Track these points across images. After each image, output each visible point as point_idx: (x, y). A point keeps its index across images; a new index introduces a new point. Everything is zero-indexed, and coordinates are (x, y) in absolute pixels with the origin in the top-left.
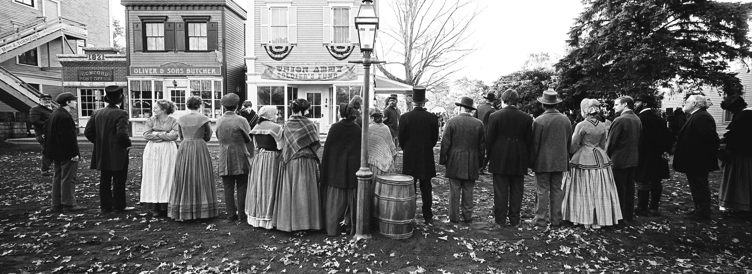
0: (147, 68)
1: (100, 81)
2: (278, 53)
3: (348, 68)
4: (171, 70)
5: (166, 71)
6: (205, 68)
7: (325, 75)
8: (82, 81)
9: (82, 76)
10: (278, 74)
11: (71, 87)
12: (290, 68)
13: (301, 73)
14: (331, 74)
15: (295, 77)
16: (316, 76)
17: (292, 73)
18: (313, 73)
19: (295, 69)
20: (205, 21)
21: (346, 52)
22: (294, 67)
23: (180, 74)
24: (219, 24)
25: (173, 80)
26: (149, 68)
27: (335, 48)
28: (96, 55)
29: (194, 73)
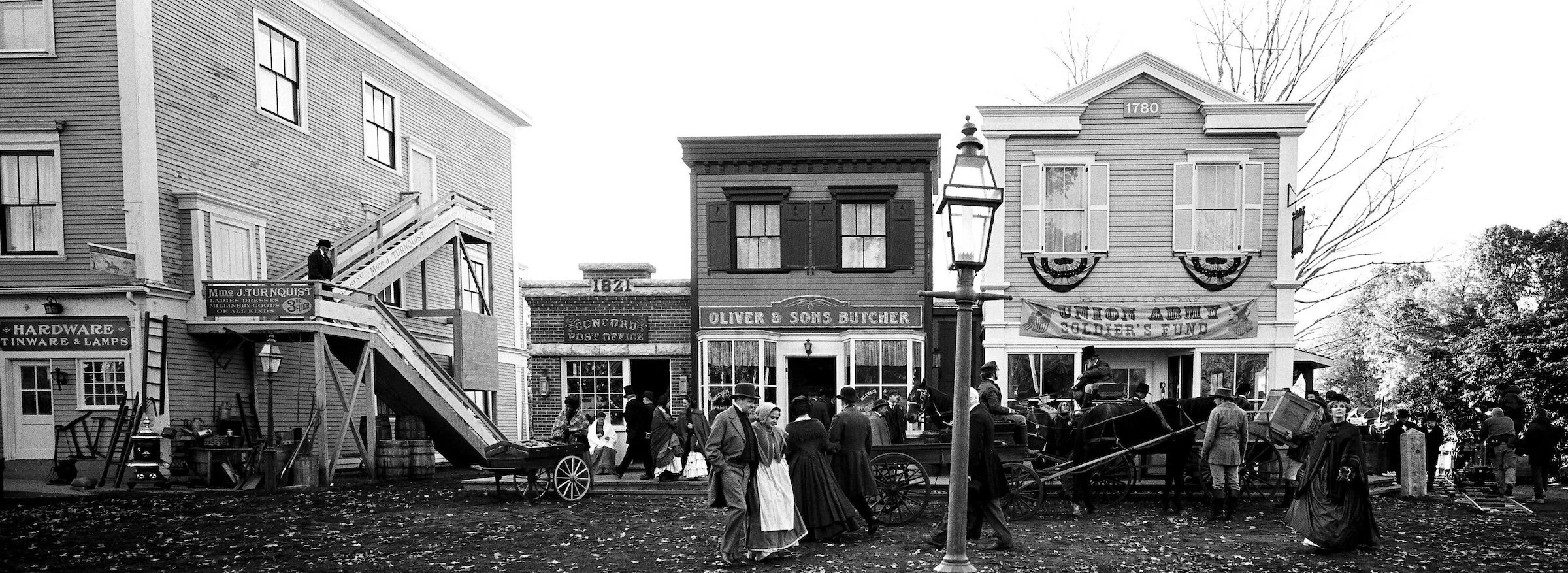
0: (739, 310)
1: (617, 341)
2: (1062, 274)
3: (1235, 309)
4: (798, 316)
5: (786, 318)
6: (883, 310)
7: (1178, 327)
8: (574, 341)
9: (574, 330)
10: (1062, 324)
11: (547, 357)
12: (1090, 312)
13: (1119, 321)
14: (1194, 324)
15: (1105, 332)
16: (1156, 329)
17: (1096, 322)
18: (1148, 322)
19: (1103, 313)
20: (884, 198)
21: (1230, 272)
22: (1100, 309)
23: (823, 324)
24: (916, 206)
25: (806, 338)
26: (745, 310)
27: (1202, 263)
28: (612, 281)
29: (857, 321)
